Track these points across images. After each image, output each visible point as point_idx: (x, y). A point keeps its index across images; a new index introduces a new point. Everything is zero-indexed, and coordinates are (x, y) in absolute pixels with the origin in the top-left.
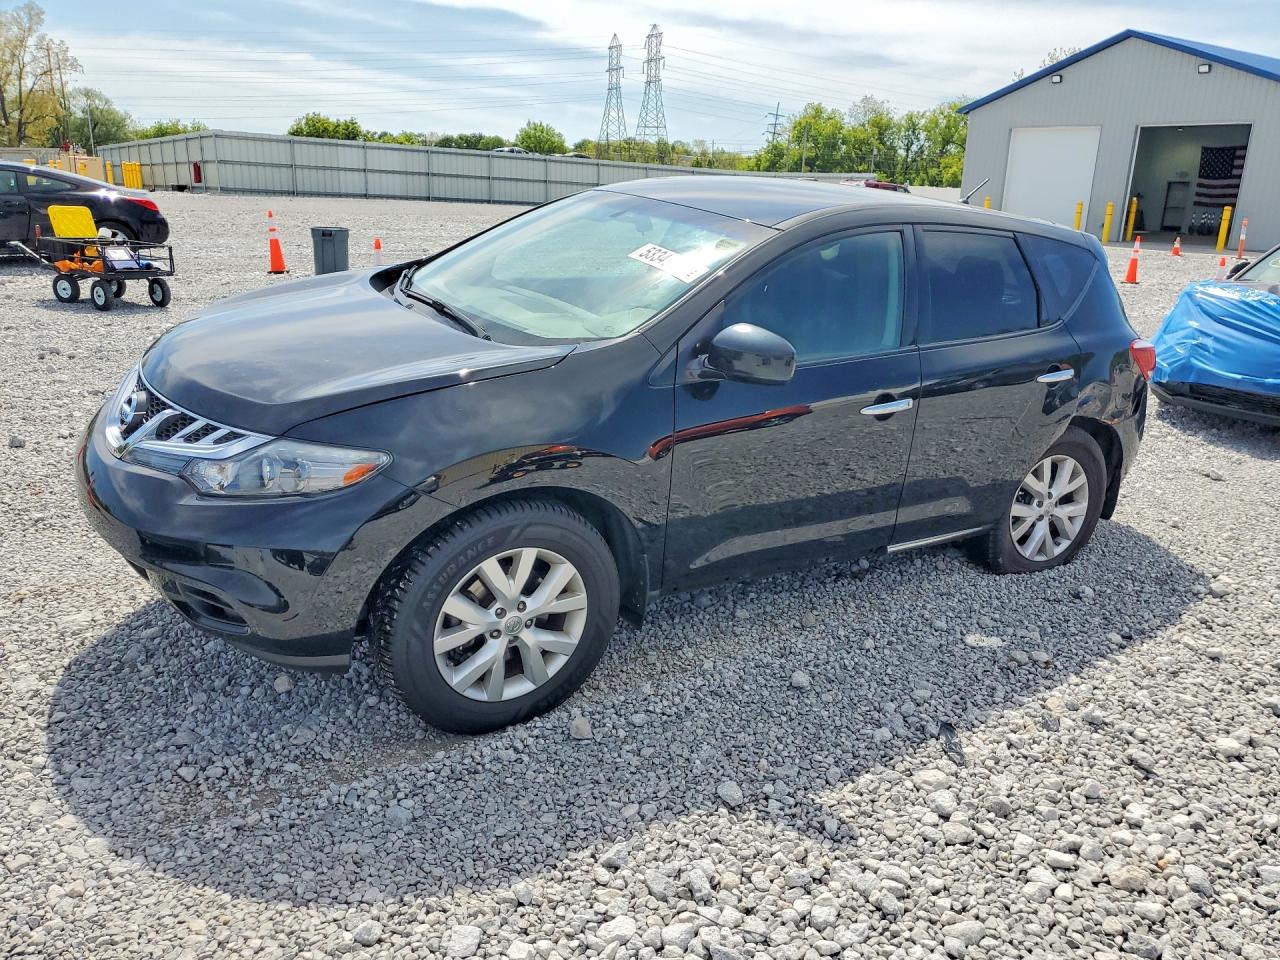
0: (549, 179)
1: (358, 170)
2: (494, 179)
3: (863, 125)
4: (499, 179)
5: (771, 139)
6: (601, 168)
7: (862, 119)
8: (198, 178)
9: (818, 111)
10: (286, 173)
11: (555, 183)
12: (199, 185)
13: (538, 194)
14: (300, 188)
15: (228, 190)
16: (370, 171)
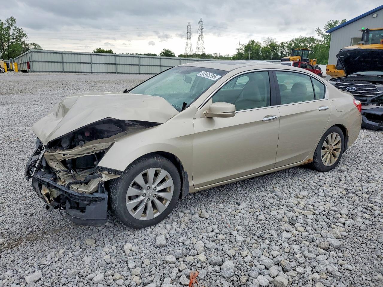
0: (162, 65)
1: (88, 63)
2: (141, 65)
3: (267, 46)
4: (143, 65)
5: (238, 51)
6: (181, 60)
7: (267, 44)
8: (29, 68)
9: (253, 42)
10: (60, 65)
11: (164, 66)
12: (29, 70)
13: (157, 70)
14: (65, 70)
15: (37, 72)
16: (93, 63)
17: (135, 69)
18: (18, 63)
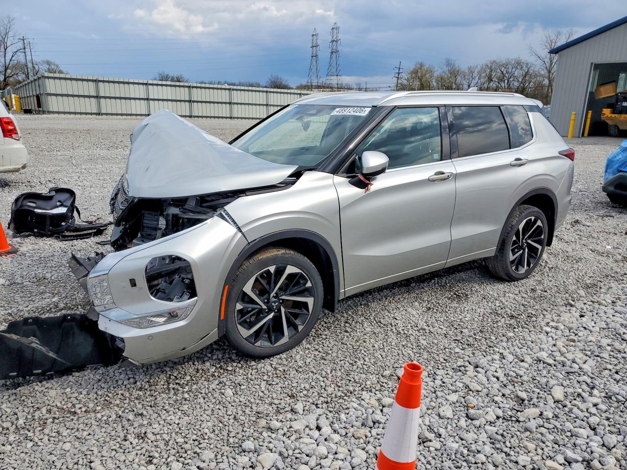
0: (269, 103)
1: (143, 99)
2: (233, 103)
3: (446, 72)
4: (237, 104)
7: (445, 69)
8: (39, 105)
9: (422, 65)
10: (94, 101)
11: (273, 106)
12: (40, 109)
13: (262, 113)
14: (103, 111)
15: (53, 112)
16: (151, 99)
17: (224, 110)
18: (21, 96)
